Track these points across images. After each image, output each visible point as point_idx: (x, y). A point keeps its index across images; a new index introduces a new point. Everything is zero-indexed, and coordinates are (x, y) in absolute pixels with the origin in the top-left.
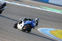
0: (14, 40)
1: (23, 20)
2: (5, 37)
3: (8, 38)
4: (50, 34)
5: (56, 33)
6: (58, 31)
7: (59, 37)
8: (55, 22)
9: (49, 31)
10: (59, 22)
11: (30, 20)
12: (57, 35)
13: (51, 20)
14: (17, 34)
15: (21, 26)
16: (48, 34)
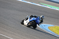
0: (14, 34)
1: (29, 17)
2: (5, 31)
3: (9, 32)
4: (49, 30)
5: (54, 29)
6: (56, 28)
7: (57, 33)
8: (54, 19)
9: (47, 27)
10: (57, 19)
11: (35, 17)
12: (55, 31)
13: (50, 17)
14: (17, 28)
15: (27, 22)
16: (46, 30)
